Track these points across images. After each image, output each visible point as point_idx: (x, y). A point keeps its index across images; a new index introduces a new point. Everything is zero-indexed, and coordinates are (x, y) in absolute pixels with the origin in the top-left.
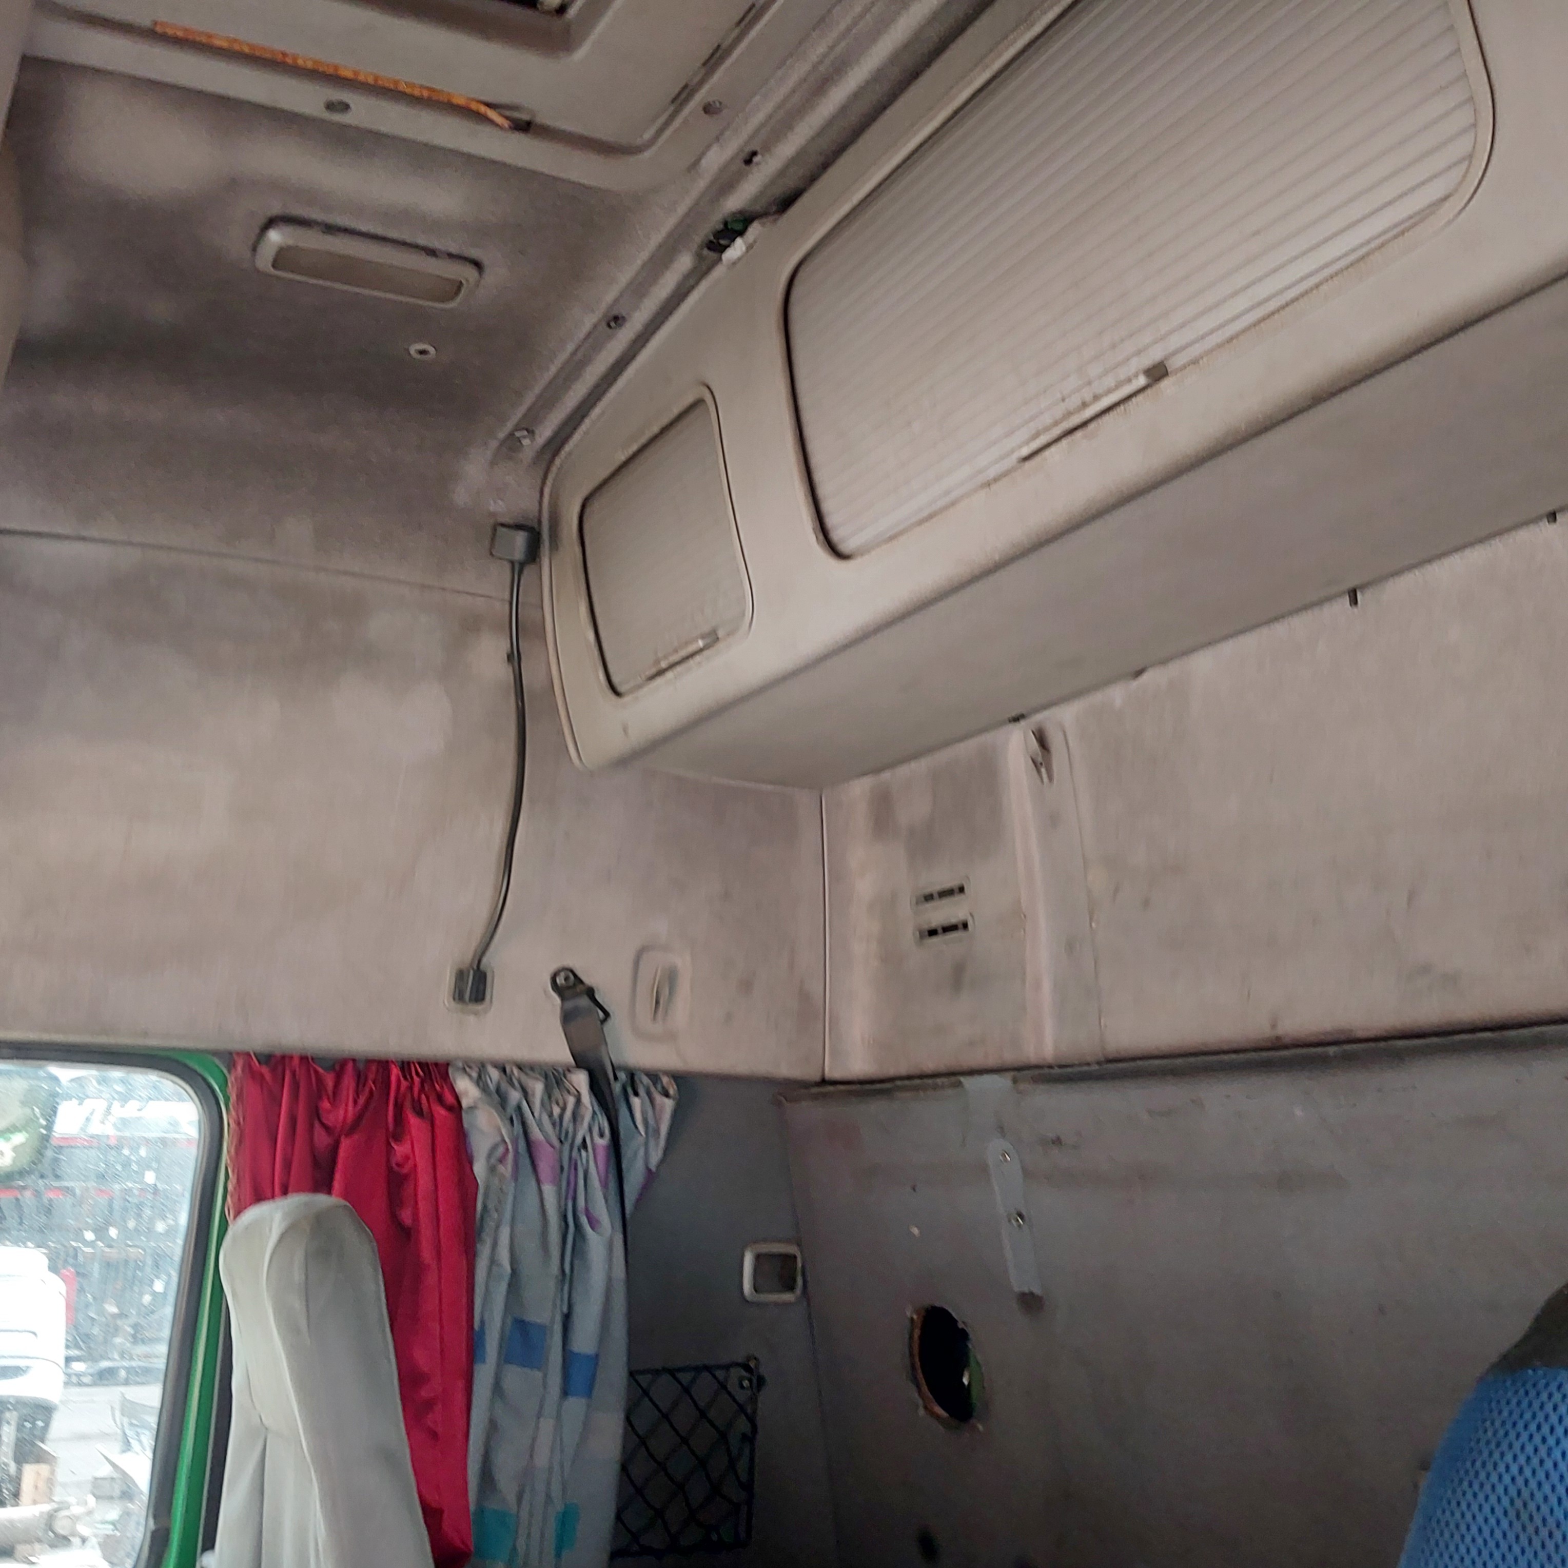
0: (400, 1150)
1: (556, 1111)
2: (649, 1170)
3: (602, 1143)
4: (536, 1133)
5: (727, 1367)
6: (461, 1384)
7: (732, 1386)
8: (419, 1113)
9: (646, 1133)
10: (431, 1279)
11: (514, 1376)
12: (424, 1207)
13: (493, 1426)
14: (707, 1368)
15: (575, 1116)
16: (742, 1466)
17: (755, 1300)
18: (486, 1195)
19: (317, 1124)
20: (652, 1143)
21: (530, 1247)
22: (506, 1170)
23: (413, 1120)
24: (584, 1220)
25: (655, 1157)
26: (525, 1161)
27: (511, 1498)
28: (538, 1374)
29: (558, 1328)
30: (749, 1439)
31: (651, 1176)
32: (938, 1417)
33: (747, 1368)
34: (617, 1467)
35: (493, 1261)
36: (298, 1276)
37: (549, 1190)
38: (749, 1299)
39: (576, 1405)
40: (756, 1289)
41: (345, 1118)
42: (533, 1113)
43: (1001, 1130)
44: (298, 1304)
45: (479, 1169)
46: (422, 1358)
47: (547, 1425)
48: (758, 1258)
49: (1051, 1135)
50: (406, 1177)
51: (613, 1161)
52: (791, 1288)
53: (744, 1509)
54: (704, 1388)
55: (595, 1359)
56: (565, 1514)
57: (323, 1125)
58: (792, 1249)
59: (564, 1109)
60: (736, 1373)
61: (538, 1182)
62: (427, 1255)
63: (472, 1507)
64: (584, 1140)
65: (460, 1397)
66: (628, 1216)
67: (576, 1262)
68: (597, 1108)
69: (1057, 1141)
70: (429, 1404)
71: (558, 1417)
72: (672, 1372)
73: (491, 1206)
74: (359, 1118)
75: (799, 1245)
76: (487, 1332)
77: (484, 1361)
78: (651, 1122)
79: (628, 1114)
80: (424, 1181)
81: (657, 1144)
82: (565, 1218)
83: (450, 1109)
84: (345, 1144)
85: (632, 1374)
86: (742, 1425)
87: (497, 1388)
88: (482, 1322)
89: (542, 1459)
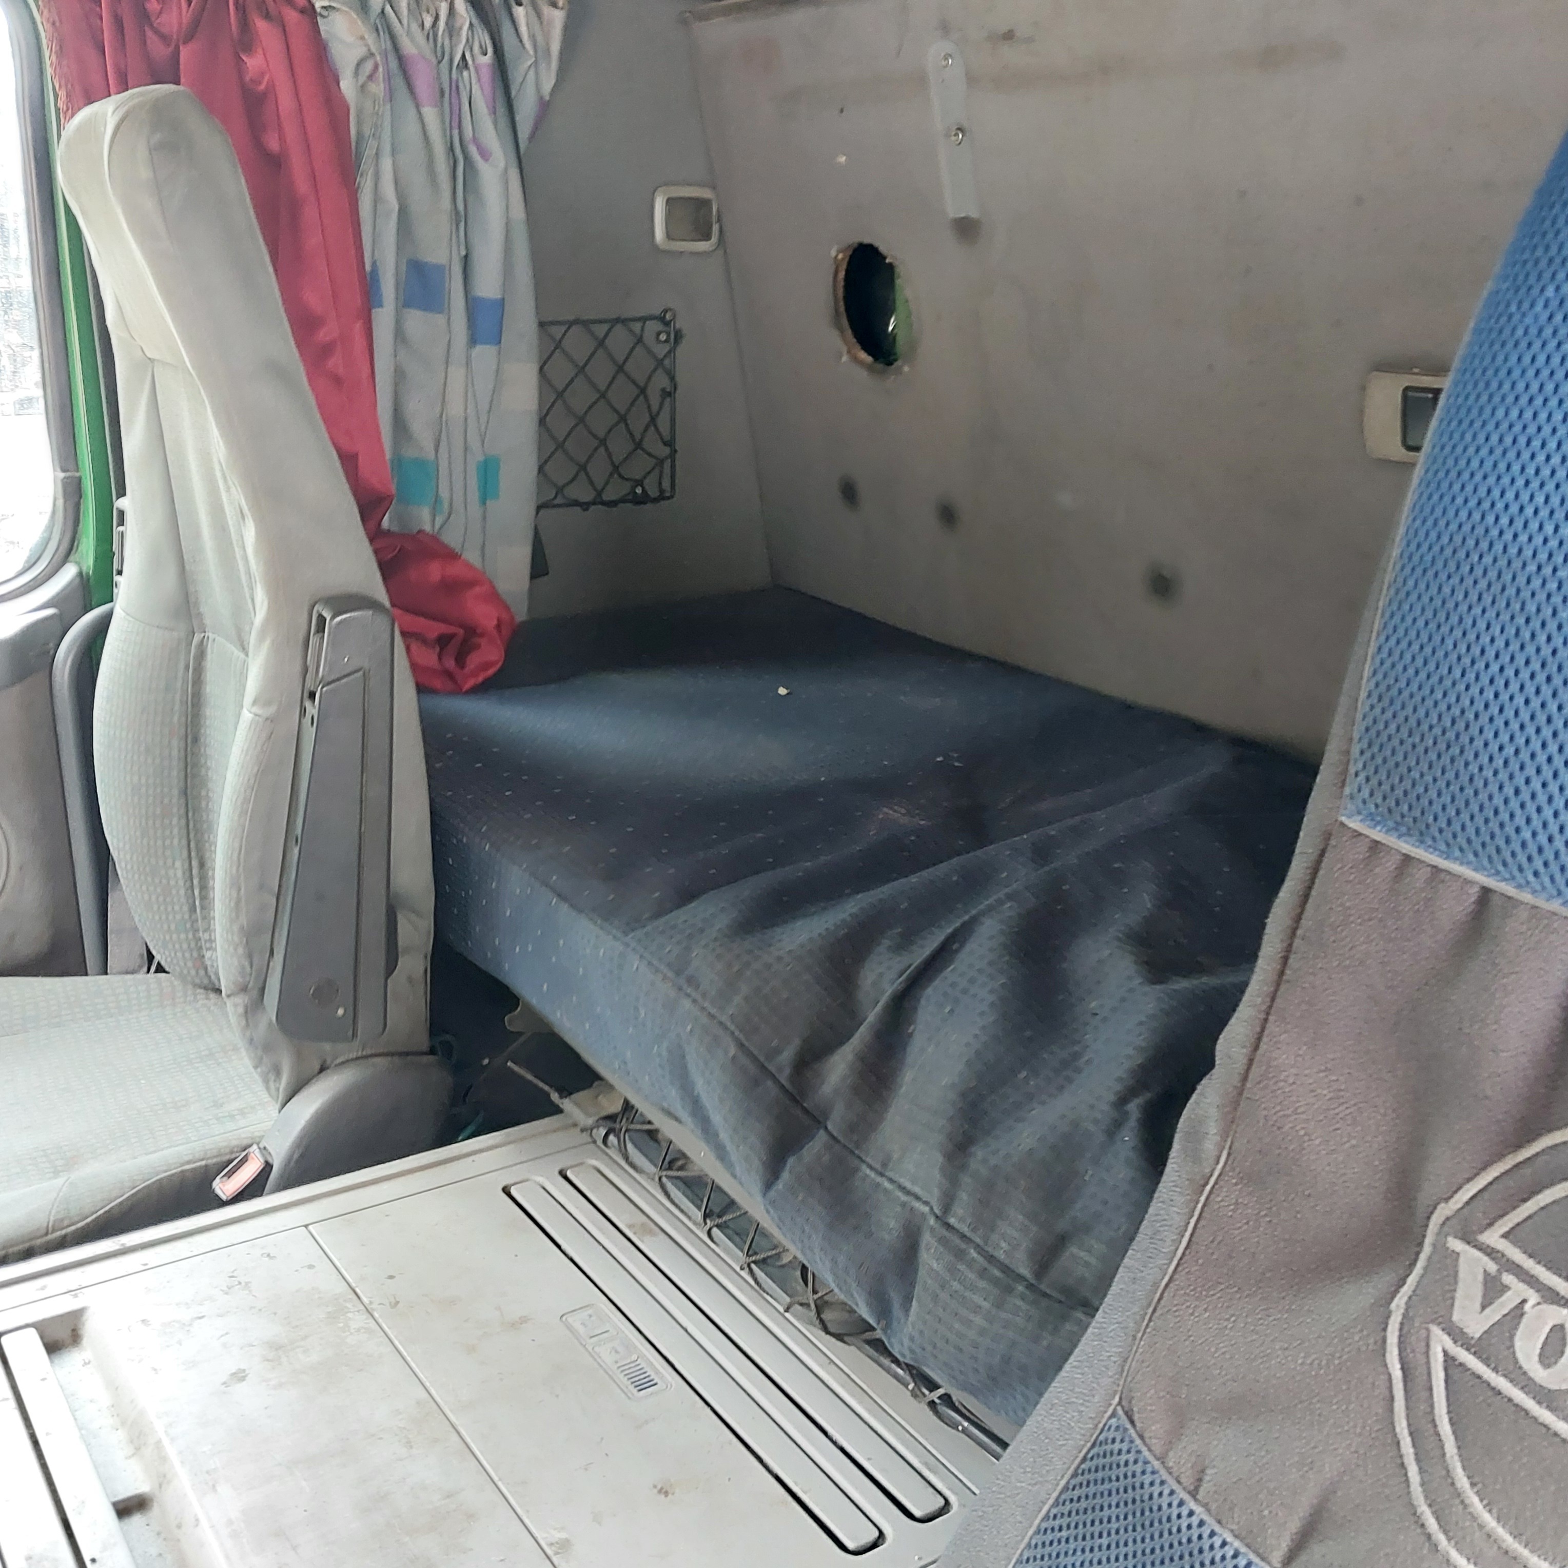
0: (253, 63)
1: (428, 21)
2: (541, 98)
3: (487, 60)
4: (408, 47)
5: (644, 319)
6: (358, 326)
7: (649, 337)
8: (267, 16)
9: (536, 51)
10: (309, 213)
11: (415, 320)
12: (291, 132)
13: (399, 375)
14: (624, 321)
15: (452, 30)
16: (663, 422)
17: (667, 248)
18: (359, 123)
19: (149, 33)
20: (543, 66)
21: (417, 181)
22: (378, 88)
23: (261, 25)
24: (473, 150)
25: (548, 85)
26: (399, 82)
27: (429, 447)
28: (440, 319)
29: (457, 270)
30: (667, 394)
31: (544, 107)
32: (861, 363)
33: (662, 319)
34: (536, 419)
35: (377, 199)
36: (145, 173)
37: (430, 113)
38: (662, 247)
39: (484, 353)
40: (669, 236)
41: (180, 24)
42: (400, 22)
43: (945, 28)
44: (149, 204)
45: (347, 86)
46: (313, 299)
47: (457, 375)
48: (669, 201)
49: (1004, 29)
50: (265, 94)
51: (499, 84)
52: (707, 237)
53: (667, 464)
54: (619, 341)
55: (501, 304)
56: (486, 462)
57: (156, 32)
58: (706, 194)
59: (437, 18)
60: (653, 327)
61: (418, 107)
62: (302, 186)
63: (388, 455)
64: (464, 56)
65: (359, 342)
66: (522, 151)
67: (470, 199)
68: (475, 21)
69: (1009, 36)
70: (327, 350)
71: (468, 363)
72: (585, 324)
73: (367, 131)
74: (196, 23)
75: (714, 188)
76: (380, 273)
77: (381, 306)
78: (539, 38)
79: (512, 30)
80: (286, 101)
81: (549, 64)
82: (451, 149)
83: (303, 11)
84: (185, 53)
85: (542, 325)
86: (661, 381)
87: (399, 335)
88: (374, 264)
89: (455, 408)
